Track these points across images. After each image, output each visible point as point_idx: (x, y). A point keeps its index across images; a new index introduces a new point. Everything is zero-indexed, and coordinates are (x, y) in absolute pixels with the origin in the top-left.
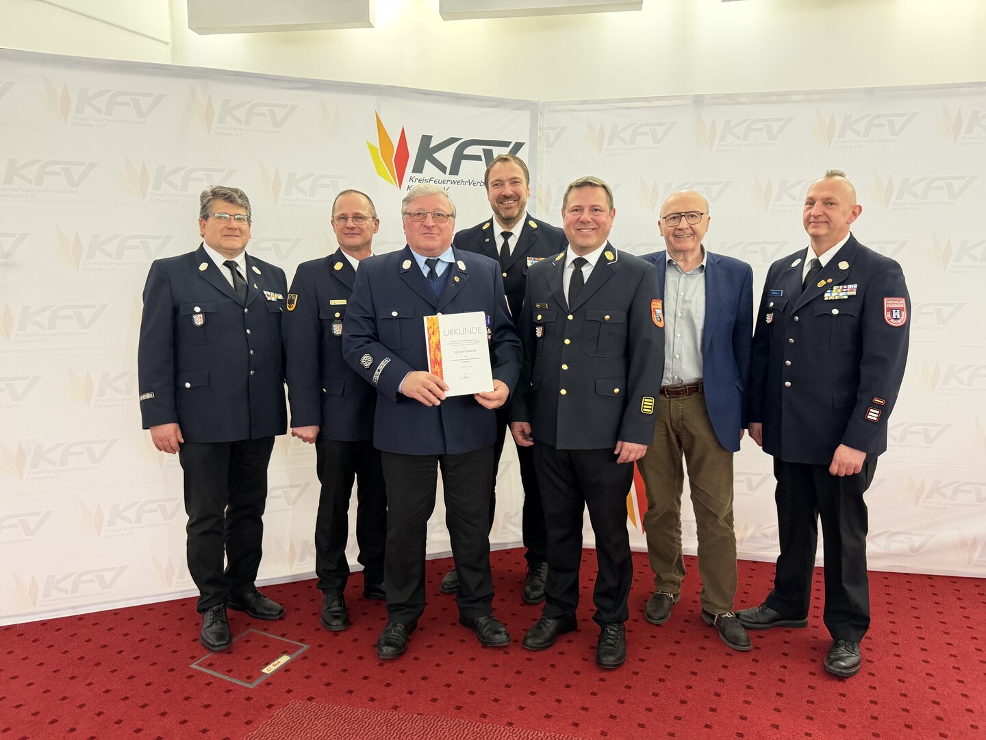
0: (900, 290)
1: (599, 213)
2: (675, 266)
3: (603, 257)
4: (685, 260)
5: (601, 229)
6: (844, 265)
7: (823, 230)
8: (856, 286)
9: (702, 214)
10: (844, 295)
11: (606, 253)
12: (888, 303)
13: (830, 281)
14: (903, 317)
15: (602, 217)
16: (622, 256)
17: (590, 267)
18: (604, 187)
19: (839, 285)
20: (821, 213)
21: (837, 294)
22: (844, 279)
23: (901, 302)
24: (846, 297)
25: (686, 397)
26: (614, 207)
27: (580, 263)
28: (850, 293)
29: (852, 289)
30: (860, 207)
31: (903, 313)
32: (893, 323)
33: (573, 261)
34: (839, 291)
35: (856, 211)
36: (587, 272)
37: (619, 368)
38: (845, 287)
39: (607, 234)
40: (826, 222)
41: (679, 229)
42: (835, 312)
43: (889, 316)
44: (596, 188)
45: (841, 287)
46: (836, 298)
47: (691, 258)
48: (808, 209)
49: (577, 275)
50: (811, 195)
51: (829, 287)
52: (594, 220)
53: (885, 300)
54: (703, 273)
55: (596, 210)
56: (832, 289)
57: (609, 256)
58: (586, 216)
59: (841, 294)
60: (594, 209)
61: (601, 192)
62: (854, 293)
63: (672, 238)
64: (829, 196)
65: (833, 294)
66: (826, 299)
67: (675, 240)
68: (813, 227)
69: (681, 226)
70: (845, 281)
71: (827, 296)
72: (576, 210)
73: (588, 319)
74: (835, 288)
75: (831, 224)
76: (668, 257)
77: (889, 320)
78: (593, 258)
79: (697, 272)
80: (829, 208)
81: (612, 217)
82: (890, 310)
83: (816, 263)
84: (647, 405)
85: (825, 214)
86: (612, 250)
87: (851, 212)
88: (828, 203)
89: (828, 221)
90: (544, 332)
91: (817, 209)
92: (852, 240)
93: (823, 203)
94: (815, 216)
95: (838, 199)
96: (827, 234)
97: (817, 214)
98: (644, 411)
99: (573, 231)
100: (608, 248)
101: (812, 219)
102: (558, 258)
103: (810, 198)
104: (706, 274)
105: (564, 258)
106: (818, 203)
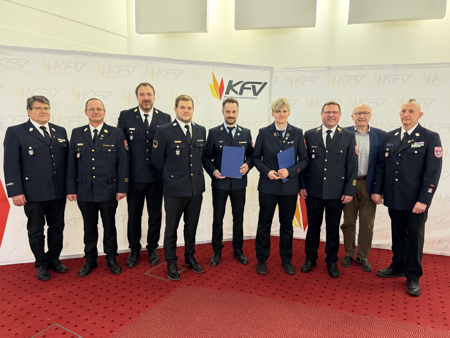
1: (336, 114)
2: (358, 133)
3: (337, 130)
4: (362, 130)
5: (336, 120)
6: (417, 135)
8: (423, 142)
9: (369, 113)
10: (419, 146)
11: (338, 128)
12: (436, 149)
13: (413, 140)
14: (441, 154)
15: (337, 115)
16: (343, 129)
18: (338, 105)
19: (417, 142)
22: (418, 140)
23: (440, 149)
24: (420, 147)
26: (341, 112)
27: (329, 132)
28: (421, 145)
29: (422, 144)
32: (438, 156)
33: (327, 131)
34: (417, 144)
35: (421, 114)
36: (332, 135)
37: (344, 170)
39: (338, 121)
41: (360, 118)
42: (416, 152)
44: (335, 105)
45: (418, 143)
46: (416, 147)
47: (364, 129)
49: (328, 136)
51: (413, 143)
52: (334, 116)
55: (335, 113)
56: (414, 143)
57: (339, 129)
58: (332, 115)
59: (418, 145)
60: (334, 112)
61: (337, 106)
62: (423, 145)
64: (411, 109)
65: (415, 146)
66: (412, 147)
67: (358, 122)
68: (405, 121)
70: (419, 140)
71: (412, 146)
72: (328, 113)
73: (334, 152)
74: (415, 143)
75: (412, 120)
76: (355, 129)
77: (436, 155)
78: (334, 130)
79: (367, 134)
80: (412, 114)
81: (340, 115)
82: (437, 151)
83: (406, 134)
84: (354, 183)
85: (409, 116)
86: (340, 127)
87: (419, 115)
88: (411, 111)
89: (410, 119)
90: (316, 156)
91: (407, 114)
92: (419, 125)
93: (409, 111)
94: (406, 117)
95: (415, 110)
96: (410, 123)
97: (406, 116)
98: (353, 185)
99: (326, 120)
100: (338, 127)
101: (404, 118)
102: (318, 129)
103: (404, 109)
104: (370, 135)
105: (321, 130)
106: (407, 112)
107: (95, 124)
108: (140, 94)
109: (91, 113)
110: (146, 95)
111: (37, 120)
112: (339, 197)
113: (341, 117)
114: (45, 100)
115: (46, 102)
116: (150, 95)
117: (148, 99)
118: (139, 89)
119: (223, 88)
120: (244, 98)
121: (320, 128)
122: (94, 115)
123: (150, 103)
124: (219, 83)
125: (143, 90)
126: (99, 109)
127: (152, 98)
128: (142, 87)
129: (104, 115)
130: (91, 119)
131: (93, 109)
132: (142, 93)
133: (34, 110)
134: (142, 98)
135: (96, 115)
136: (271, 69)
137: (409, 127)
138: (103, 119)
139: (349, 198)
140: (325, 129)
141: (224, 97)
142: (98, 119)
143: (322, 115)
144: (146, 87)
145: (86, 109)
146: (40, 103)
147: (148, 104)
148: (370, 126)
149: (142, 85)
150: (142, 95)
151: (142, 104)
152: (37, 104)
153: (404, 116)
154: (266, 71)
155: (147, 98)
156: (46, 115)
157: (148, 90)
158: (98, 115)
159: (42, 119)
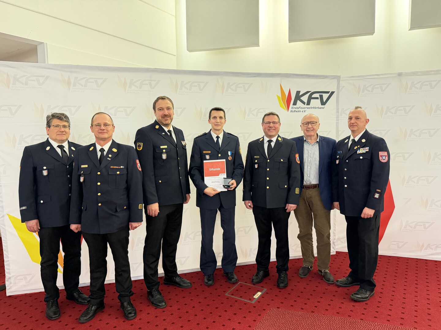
0: (385, 149)
1: (275, 124)
2: (307, 142)
3: (277, 139)
4: (311, 139)
5: (276, 129)
6: (364, 141)
7: (355, 129)
8: (368, 148)
9: (317, 122)
10: (364, 151)
11: (278, 138)
12: (381, 153)
13: (359, 146)
14: (386, 159)
15: (277, 125)
16: (284, 139)
17: (273, 143)
18: (277, 115)
19: (362, 148)
20: (355, 122)
21: (361, 151)
22: (364, 146)
23: (386, 153)
24: (365, 152)
25: (312, 189)
26: (280, 122)
27: (270, 141)
28: (366, 151)
29: (367, 149)
30: (368, 120)
31: (386, 157)
32: (383, 161)
33: (268, 141)
34: (362, 150)
35: (367, 121)
36: (273, 144)
37: (286, 178)
38: (364, 148)
39: (278, 131)
40: (356, 126)
41: (308, 128)
42: (361, 158)
43: (381, 158)
44: (274, 115)
46: (361, 153)
47: (313, 138)
48: (350, 121)
49: (269, 145)
50: (351, 115)
51: (359, 149)
52: (274, 126)
53: (380, 152)
54: (318, 144)
55: (275, 123)
56: (360, 149)
57: (280, 139)
58: (272, 125)
59: (363, 151)
60: (274, 123)
61: (276, 117)
62: (368, 150)
63: (306, 132)
64: (357, 116)
65: (360, 151)
66: (358, 153)
67: (307, 132)
68: (352, 128)
69: (308, 127)
70: (365, 145)
71: (358, 152)
72: (268, 123)
73: (275, 161)
74: (361, 149)
75: (358, 126)
76: (305, 139)
77: (381, 160)
78: (274, 139)
79: (316, 143)
80: (358, 121)
81: (280, 126)
82: (382, 156)
83: (353, 140)
84: (297, 191)
85: (356, 122)
86: (280, 137)
87: (365, 121)
88: (357, 118)
89: (357, 125)
90: (258, 166)
91: (353, 121)
92: (366, 131)
93: (355, 118)
94: (353, 124)
95: (360, 116)
96: (357, 130)
97: (353, 122)
98: (296, 193)
99: (267, 131)
100: (279, 136)
101: (351, 124)
102: (261, 140)
103: (350, 117)
104: (319, 144)
105: (263, 140)
106: (353, 118)
107: (102, 142)
108: (158, 109)
109: (97, 129)
110: (165, 109)
111: (54, 138)
112: (283, 206)
113: (281, 127)
114: (65, 117)
115: (65, 119)
116: (169, 109)
117: (168, 114)
118: (157, 104)
119: (291, 99)
120: (312, 108)
121: (262, 139)
122: (100, 132)
123: (169, 118)
124: (287, 94)
125: (161, 104)
126: (107, 124)
127: (171, 111)
128: (160, 101)
129: (113, 131)
130: (97, 136)
131: (99, 125)
132: (161, 108)
133: (52, 128)
134: (161, 113)
135: (102, 132)
136: (338, 78)
137: (356, 134)
138: (111, 136)
139: (292, 206)
140: (266, 139)
141: (292, 108)
142: (106, 136)
143: (263, 126)
144: (164, 100)
145: (92, 125)
146: (59, 121)
147: (168, 118)
148: (319, 134)
149: (160, 99)
150: (161, 110)
151: (161, 119)
152: (55, 122)
153: (351, 123)
154: (333, 80)
155: (166, 112)
156: (64, 133)
157: (167, 103)
158: (105, 131)
159: (59, 138)
